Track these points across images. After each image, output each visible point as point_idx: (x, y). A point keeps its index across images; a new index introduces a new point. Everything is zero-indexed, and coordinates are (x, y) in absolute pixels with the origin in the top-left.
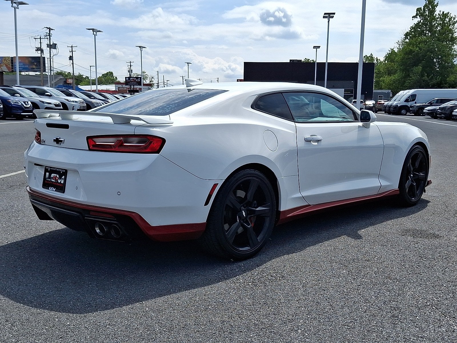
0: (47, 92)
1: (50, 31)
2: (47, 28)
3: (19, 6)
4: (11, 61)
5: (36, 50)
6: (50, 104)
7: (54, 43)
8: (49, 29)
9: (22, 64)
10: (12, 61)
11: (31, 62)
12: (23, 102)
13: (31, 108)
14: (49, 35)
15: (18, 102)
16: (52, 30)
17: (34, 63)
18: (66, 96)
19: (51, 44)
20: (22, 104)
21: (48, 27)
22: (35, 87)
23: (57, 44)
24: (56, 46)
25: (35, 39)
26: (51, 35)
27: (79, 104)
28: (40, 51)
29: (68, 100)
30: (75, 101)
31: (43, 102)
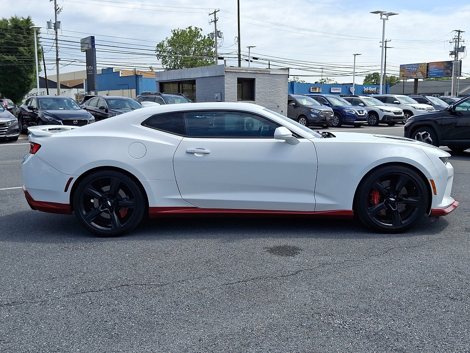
0: (397, 100)
1: (459, 34)
2: (456, 31)
3: (388, 18)
4: (426, 67)
5: (450, 55)
6: (390, 112)
7: (462, 46)
8: (458, 32)
9: (437, 69)
10: (428, 67)
11: (447, 67)
12: (358, 111)
13: (366, 117)
14: (458, 38)
15: (353, 111)
16: (462, 32)
17: (449, 67)
18: (417, 103)
19: (460, 47)
20: (356, 113)
21: (458, 30)
22: (387, 96)
23: (465, 47)
24: (464, 48)
25: (451, 42)
26: (460, 37)
27: (426, 111)
28: (454, 55)
29: (414, 108)
30: (422, 108)
31: (382, 110)
